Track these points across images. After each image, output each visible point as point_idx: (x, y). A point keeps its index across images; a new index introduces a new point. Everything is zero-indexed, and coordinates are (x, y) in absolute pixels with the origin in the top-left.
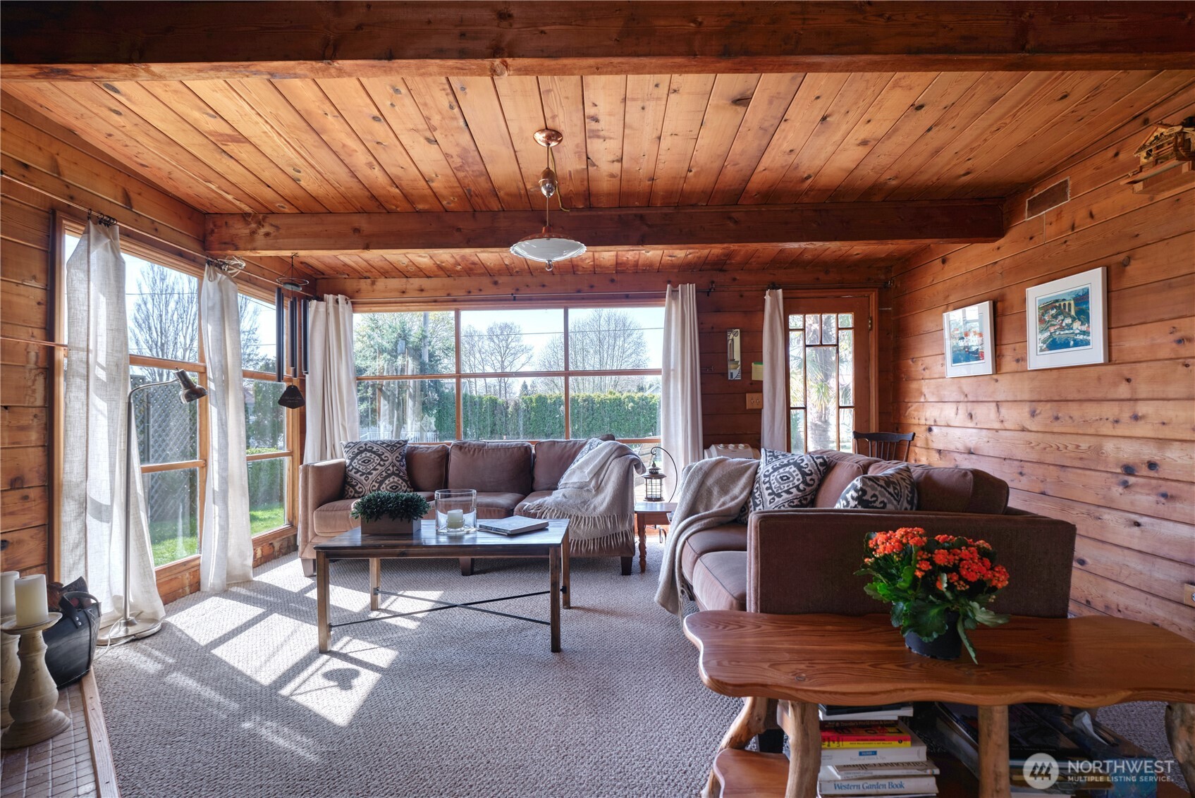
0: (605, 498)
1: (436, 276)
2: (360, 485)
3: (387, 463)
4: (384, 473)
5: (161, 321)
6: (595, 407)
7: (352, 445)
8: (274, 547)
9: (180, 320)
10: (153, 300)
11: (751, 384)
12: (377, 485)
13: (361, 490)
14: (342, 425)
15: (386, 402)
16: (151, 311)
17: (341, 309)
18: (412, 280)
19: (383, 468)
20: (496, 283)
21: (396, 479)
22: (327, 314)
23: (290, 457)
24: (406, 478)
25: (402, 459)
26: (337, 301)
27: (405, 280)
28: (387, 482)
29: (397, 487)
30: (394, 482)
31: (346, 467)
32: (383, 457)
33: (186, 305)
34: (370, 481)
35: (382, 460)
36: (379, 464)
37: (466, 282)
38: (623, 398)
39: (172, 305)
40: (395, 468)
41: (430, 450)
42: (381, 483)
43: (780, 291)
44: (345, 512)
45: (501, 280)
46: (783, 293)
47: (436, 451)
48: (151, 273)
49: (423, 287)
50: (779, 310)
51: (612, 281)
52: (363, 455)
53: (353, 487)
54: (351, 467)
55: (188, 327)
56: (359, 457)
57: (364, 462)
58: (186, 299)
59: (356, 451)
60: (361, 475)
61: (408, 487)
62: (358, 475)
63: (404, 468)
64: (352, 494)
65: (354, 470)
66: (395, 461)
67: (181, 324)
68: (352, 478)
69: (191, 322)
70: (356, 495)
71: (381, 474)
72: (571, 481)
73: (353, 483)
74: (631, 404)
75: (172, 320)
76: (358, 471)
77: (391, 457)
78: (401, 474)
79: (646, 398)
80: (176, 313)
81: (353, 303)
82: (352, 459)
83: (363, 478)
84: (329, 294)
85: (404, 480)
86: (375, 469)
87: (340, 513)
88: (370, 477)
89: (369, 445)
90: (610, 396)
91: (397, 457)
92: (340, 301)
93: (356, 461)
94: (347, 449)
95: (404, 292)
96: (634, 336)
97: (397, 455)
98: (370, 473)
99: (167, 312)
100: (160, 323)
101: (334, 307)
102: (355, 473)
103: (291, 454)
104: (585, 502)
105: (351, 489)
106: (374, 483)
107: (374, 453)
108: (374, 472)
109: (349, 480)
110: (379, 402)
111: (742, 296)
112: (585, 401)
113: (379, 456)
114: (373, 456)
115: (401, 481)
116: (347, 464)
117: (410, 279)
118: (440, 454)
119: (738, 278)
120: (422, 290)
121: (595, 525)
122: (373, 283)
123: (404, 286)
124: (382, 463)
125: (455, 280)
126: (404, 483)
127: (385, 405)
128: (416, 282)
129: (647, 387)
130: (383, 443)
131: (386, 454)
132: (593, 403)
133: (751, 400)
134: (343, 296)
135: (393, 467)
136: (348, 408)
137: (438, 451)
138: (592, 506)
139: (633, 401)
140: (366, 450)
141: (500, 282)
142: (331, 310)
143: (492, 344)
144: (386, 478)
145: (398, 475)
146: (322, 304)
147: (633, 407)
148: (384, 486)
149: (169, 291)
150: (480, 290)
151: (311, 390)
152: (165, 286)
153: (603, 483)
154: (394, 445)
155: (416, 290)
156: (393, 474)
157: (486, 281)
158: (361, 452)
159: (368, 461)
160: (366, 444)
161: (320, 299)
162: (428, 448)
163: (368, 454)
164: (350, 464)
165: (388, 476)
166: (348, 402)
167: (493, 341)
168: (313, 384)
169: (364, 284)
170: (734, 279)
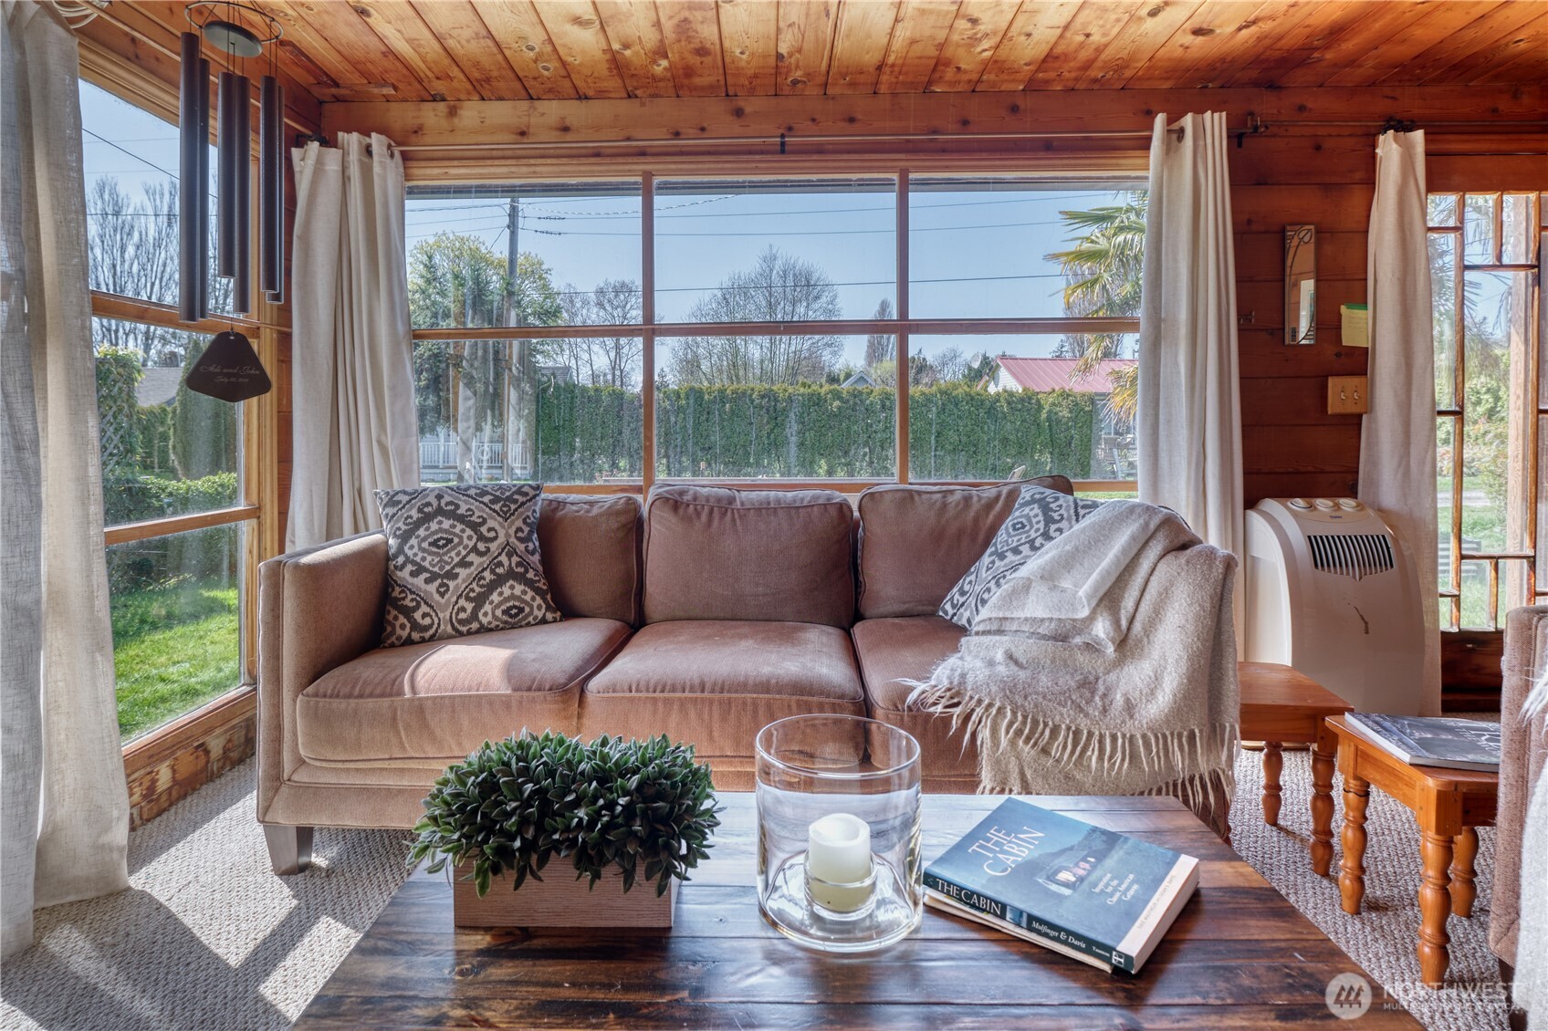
0: (1157, 678)
1: (602, 95)
2: (424, 609)
3: (494, 546)
4: (487, 574)
5: (115, 274)
6: (779, 406)
7: (405, 498)
8: (207, 752)
9: (142, 273)
10: (103, 242)
11: (1338, 355)
12: (469, 606)
13: (427, 621)
14: (379, 442)
15: (469, 393)
16: (99, 258)
17: (377, 169)
18: (543, 106)
19: (486, 560)
20: (739, 113)
21: (519, 589)
22: (345, 179)
23: (254, 522)
24: (542, 585)
25: (531, 533)
26: (368, 151)
27: (525, 105)
28: (495, 597)
29: (521, 610)
30: (513, 597)
31: (388, 559)
32: (484, 529)
33: (151, 250)
34: (451, 597)
35: (481, 538)
36: (475, 549)
37: (667, 110)
38: (823, 391)
39: (131, 250)
40: (515, 559)
41: (595, 511)
42: (480, 601)
43: (1418, 136)
44: (386, 702)
45: (750, 106)
46: (1427, 141)
47: (611, 512)
48: (99, 203)
49: (568, 124)
50: (1416, 180)
51: (1014, 109)
52: (434, 526)
53: (408, 612)
54: (401, 560)
55: (153, 284)
56: (422, 532)
57: (434, 544)
58: (151, 241)
59: (415, 514)
60: (427, 581)
61: (548, 608)
62: (419, 581)
63: (536, 558)
64: (405, 634)
65: (409, 567)
66: (513, 540)
67: (143, 279)
68: (404, 589)
69: (159, 275)
70: (415, 636)
71: (479, 577)
72: (1021, 614)
73: (408, 602)
74: (837, 403)
75: (130, 273)
76: (419, 570)
77: (504, 531)
78: (531, 575)
79: (861, 393)
80: (136, 262)
81: (406, 157)
82: (405, 538)
83: (432, 588)
84: (349, 132)
85: (537, 591)
86: (464, 564)
87: (370, 703)
88: (452, 584)
89: (447, 498)
90: (802, 390)
91: (519, 530)
92: (375, 149)
93: (414, 541)
94: (391, 511)
95: (523, 134)
96: (824, 299)
97: (519, 523)
98: (452, 575)
99: (123, 261)
100: (114, 277)
101: (360, 161)
102: (413, 574)
103: (255, 513)
104: (1088, 685)
105: (402, 619)
106: (462, 602)
107: (461, 519)
108: (463, 573)
109: (396, 593)
110: (456, 394)
111: (1318, 148)
112: (763, 397)
113: (475, 527)
114: (459, 527)
115: (530, 593)
116: (392, 551)
117: (537, 104)
118: (623, 519)
119: (1310, 105)
120: (566, 129)
121: (1134, 757)
122: (453, 112)
123: (525, 119)
124: (481, 546)
125: (643, 105)
126: (539, 600)
127: (467, 399)
128: (552, 110)
129: (842, 377)
130: (484, 493)
131: (491, 523)
132: (776, 400)
133: (1340, 393)
134: (383, 138)
135: (509, 556)
136: (392, 404)
137: (618, 513)
138: (1119, 699)
139: (840, 398)
140: (440, 511)
141: (748, 110)
142: (355, 171)
143: (602, 313)
144: (492, 587)
145: (520, 578)
146: (332, 155)
147: (839, 408)
148: (487, 607)
149: (127, 229)
150: (703, 129)
151: (303, 359)
152: (120, 221)
153: (1137, 626)
154: (510, 499)
155: (551, 128)
156: (512, 574)
157: (716, 109)
158: (426, 518)
159: (447, 542)
160: (439, 497)
161: (328, 142)
162: (592, 504)
163: (447, 524)
164: (400, 551)
165: (499, 581)
166: (392, 388)
167: (604, 309)
168: (308, 344)
169: (432, 115)
170: (1302, 108)
